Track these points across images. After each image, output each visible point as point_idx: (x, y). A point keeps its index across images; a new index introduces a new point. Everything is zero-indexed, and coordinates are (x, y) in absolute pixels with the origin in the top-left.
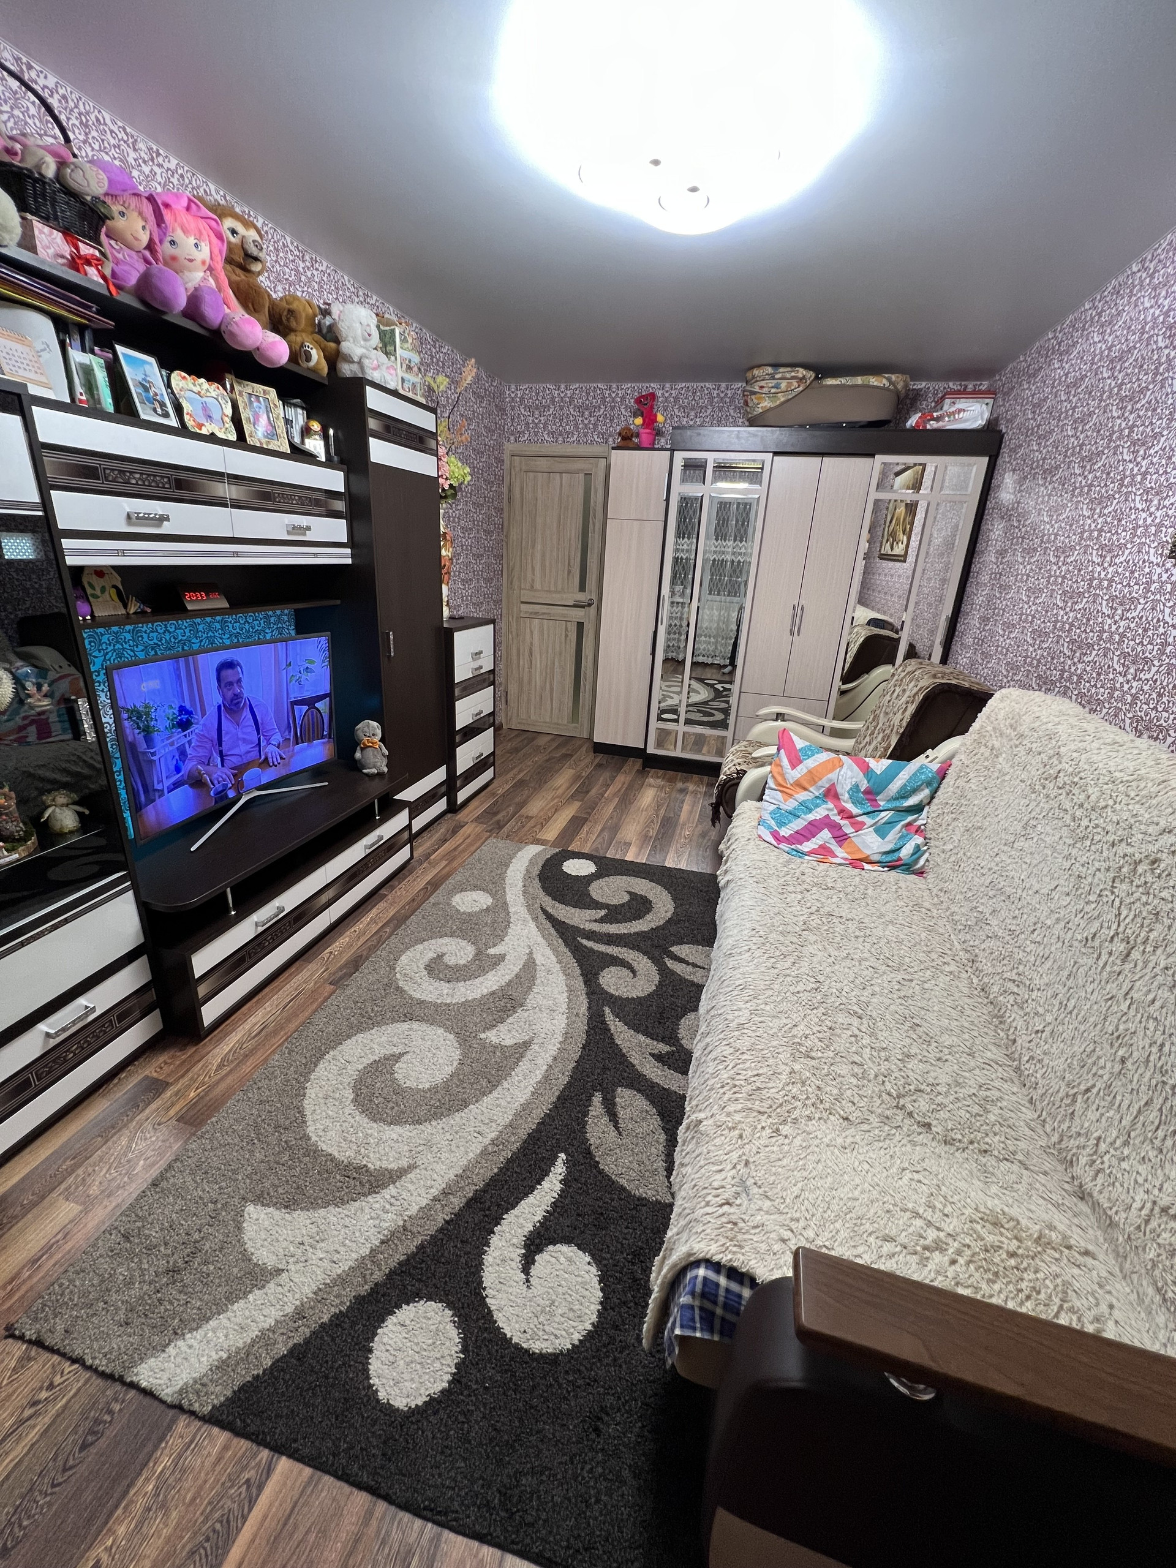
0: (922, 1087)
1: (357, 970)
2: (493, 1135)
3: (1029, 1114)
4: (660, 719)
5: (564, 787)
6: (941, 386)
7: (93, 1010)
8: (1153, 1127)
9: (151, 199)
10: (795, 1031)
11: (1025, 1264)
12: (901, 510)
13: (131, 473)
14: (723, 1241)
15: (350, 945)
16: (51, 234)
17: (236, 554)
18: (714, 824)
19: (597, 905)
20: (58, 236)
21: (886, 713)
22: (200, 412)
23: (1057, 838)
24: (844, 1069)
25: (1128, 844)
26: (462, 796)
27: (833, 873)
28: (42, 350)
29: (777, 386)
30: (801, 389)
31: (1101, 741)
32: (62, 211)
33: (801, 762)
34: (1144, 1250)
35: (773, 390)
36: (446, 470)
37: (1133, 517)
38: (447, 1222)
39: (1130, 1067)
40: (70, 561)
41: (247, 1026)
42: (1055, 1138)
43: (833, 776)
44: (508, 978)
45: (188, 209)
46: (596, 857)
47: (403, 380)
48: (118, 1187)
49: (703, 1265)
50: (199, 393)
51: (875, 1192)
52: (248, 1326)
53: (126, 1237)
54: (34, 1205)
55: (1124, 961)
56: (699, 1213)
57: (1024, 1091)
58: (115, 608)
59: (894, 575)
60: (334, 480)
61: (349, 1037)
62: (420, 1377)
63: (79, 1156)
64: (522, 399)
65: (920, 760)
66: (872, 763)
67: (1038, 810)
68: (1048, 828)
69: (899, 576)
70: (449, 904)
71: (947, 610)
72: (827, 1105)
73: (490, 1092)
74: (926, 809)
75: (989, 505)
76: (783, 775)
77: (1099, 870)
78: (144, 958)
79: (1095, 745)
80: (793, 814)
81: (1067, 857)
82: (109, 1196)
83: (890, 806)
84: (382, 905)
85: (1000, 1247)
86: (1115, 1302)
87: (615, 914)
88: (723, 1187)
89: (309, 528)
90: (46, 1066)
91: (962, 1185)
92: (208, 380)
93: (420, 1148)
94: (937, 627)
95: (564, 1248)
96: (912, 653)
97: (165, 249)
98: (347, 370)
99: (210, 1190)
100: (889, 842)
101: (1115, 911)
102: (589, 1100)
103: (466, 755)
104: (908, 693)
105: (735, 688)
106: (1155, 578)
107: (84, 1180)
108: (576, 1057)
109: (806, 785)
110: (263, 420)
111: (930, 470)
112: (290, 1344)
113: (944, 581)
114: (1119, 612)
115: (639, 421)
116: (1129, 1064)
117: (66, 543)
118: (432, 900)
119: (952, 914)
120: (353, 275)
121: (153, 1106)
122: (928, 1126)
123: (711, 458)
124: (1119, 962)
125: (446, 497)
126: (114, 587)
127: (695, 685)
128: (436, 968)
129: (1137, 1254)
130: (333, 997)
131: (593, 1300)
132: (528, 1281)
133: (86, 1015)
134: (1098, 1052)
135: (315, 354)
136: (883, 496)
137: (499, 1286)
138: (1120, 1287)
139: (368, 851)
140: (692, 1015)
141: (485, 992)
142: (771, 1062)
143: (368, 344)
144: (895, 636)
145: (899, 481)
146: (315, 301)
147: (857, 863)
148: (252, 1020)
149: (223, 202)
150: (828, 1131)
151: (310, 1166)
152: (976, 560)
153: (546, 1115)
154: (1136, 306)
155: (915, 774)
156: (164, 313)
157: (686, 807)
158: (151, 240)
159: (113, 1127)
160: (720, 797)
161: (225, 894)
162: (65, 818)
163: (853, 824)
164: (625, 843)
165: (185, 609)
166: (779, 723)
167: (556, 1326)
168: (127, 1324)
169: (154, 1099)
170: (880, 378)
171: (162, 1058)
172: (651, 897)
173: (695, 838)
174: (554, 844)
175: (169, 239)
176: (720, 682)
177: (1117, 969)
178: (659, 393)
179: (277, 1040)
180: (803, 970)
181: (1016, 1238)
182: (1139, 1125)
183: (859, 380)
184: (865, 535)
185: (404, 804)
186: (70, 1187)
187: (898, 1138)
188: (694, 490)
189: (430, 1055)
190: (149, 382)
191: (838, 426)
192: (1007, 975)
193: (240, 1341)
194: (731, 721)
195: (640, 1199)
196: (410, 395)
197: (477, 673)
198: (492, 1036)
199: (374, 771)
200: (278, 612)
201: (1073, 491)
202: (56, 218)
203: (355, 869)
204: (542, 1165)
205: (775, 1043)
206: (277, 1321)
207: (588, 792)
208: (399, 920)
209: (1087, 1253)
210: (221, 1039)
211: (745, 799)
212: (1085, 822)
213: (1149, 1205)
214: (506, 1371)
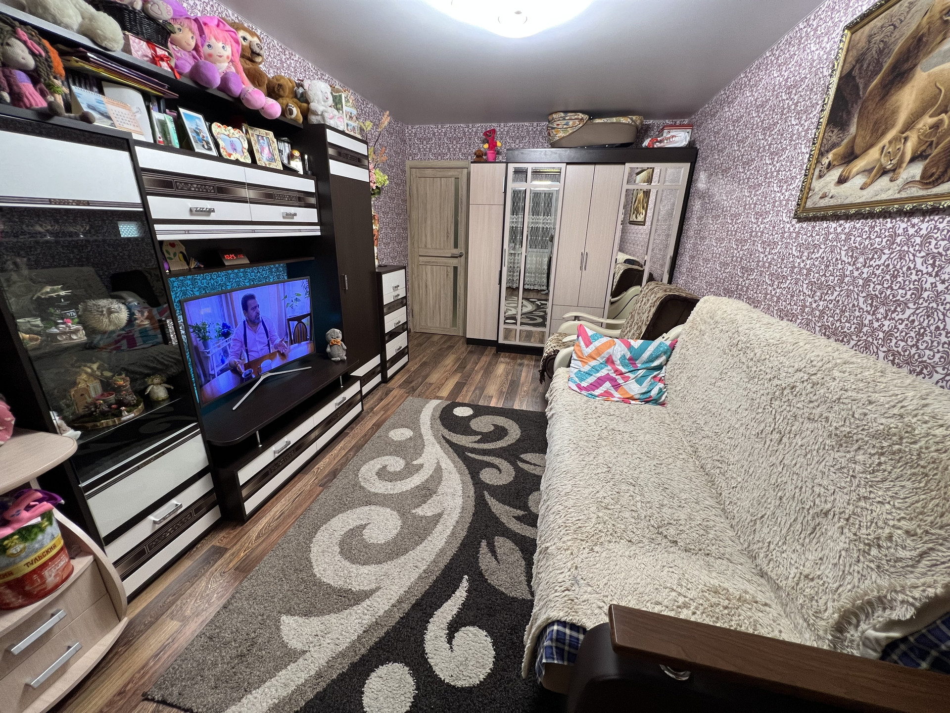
0: (671, 522)
1: (335, 477)
2: (424, 567)
3: (731, 533)
4: (505, 323)
5: (452, 364)
6: (661, 122)
7: (181, 506)
8: (799, 533)
9: (196, 20)
10: (598, 495)
11: (733, 612)
12: (641, 195)
13: (191, 184)
14: (567, 609)
15: (329, 463)
16: (140, 43)
17: (254, 231)
18: (541, 382)
19: (476, 433)
20: (144, 44)
21: (639, 314)
22: (230, 147)
23: (739, 379)
24: (627, 514)
25: (778, 379)
26: (390, 372)
27: (613, 406)
28: (136, 112)
29: (567, 124)
30: (581, 125)
31: (761, 323)
32: (146, 30)
33: (591, 343)
34: (797, 599)
35: (565, 126)
36: (374, 178)
37: (773, 196)
38: (401, 618)
39: (785, 501)
40: (160, 237)
41: (272, 513)
42: (746, 545)
43: (610, 351)
44: (426, 477)
45: (218, 26)
46: (473, 405)
47: (347, 125)
48: (203, 610)
49: (556, 624)
50: (228, 136)
51: (649, 579)
52: (289, 683)
53: (211, 638)
54: (152, 624)
55: (779, 444)
56: (551, 597)
57: (728, 521)
58: (182, 265)
59: (639, 233)
60: (309, 185)
61: (334, 516)
62: (393, 705)
63: (177, 594)
64: (415, 134)
65: (659, 340)
66: (632, 342)
67: (728, 364)
68: (734, 374)
69: (642, 234)
70: (387, 437)
71: (670, 252)
72: (619, 534)
73: (421, 543)
74: (664, 367)
75: (692, 191)
76: (581, 351)
77: (763, 395)
78: (209, 475)
79: (758, 325)
80: (589, 374)
81: (745, 389)
82: (197, 616)
83: (643, 366)
84: (347, 439)
85: (719, 604)
86: (782, 629)
87: (486, 437)
88: (564, 581)
89: (295, 215)
90: (154, 541)
91: (696, 573)
92: (234, 128)
93: (382, 577)
94: (665, 263)
95: (471, 628)
96: (651, 278)
97: (205, 50)
98: (314, 119)
99: (258, 608)
100: (645, 387)
101: (773, 417)
102: (479, 544)
103: (392, 348)
104: (650, 301)
105: (549, 304)
106: (787, 230)
107: (181, 607)
108: (470, 520)
109: (596, 357)
110: (266, 151)
111: (657, 171)
112: (315, 692)
113: (668, 236)
114: (768, 250)
115: (486, 146)
116: (784, 500)
117: (157, 227)
118: (377, 434)
119: (682, 426)
120: (314, 62)
121: (219, 562)
122: (676, 542)
123: (530, 167)
124: (776, 445)
125: (374, 194)
126: (181, 252)
127: (525, 302)
128: (383, 474)
129: (793, 603)
130: (322, 493)
131: (490, 656)
132: (451, 648)
133: (177, 509)
134: (767, 495)
135: (295, 111)
136: (631, 187)
137: (435, 652)
138: (784, 621)
139: (338, 407)
140: (536, 493)
141: (413, 486)
142: (586, 512)
143: (326, 104)
144: (641, 269)
145: (639, 177)
146: (292, 78)
147: (627, 400)
148: (274, 509)
149: (237, 21)
150: (620, 548)
151: (317, 591)
152: (686, 223)
153: (455, 554)
154: (769, 76)
155: (657, 348)
156: (207, 88)
157: (524, 374)
158: (196, 45)
159: (196, 576)
160: (544, 366)
161: (255, 435)
162: (160, 392)
163: (623, 378)
164: (489, 397)
165: (224, 265)
166: (577, 322)
167: (470, 672)
168: (216, 687)
169: (219, 558)
170: (626, 118)
171: (222, 534)
172: (506, 426)
173: (530, 391)
174: (447, 399)
175: (207, 44)
176: (539, 300)
177: (775, 448)
178: (497, 129)
179: (291, 520)
180: (600, 461)
181: (727, 599)
182: (791, 532)
183: (614, 120)
184: (622, 210)
185: (357, 378)
186: (173, 612)
187: (659, 550)
188: (521, 186)
189: (383, 524)
190: (199, 129)
191: (603, 147)
192: (715, 458)
193: (284, 693)
194: (548, 323)
195: (513, 598)
196: (352, 133)
197: (396, 298)
198: (419, 511)
199: (339, 359)
200: (277, 265)
201: (739, 181)
202: (143, 34)
203: (330, 418)
204: (454, 582)
205: (587, 502)
206: (306, 680)
207: (465, 368)
208: (358, 448)
209: (766, 605)
210: (257, 522)
211: (559, 367)
212: (754, 369)
213: (798, 575)
214: (443, 699)
